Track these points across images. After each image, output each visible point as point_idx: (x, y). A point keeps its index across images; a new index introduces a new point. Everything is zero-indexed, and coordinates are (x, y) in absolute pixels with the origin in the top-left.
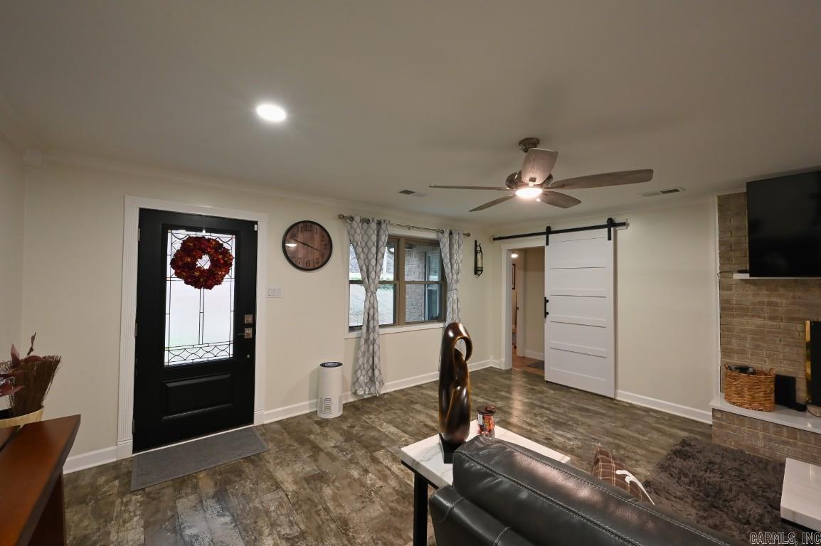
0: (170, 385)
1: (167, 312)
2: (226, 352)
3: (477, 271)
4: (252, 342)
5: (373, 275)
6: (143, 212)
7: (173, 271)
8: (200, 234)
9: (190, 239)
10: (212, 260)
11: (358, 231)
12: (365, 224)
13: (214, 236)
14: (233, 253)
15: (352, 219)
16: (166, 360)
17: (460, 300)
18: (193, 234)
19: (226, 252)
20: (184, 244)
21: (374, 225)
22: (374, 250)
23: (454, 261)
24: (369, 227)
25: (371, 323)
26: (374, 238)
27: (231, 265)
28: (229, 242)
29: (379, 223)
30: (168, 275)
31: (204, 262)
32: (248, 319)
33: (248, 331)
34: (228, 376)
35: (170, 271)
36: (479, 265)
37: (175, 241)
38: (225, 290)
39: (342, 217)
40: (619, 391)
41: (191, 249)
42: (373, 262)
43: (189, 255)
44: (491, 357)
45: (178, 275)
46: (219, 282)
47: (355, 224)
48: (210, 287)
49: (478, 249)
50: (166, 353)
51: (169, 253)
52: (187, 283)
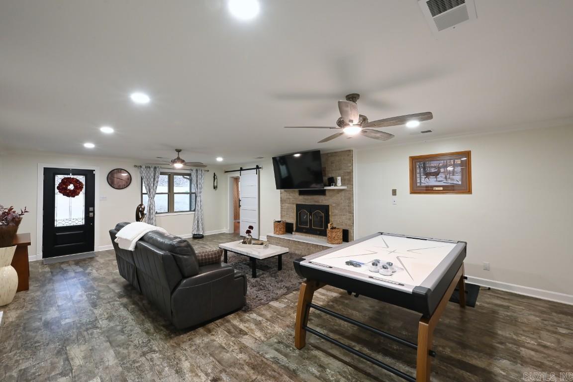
0: (57, 234)
1: (56, 206)
2: (81, 222)
3: (215, 188)
4: (93, 218)
5: (152, 190)
6: (45, 169)
7: (58, 191)
8: (69, 176)
9: (65, 178)
10: (74, 186)
11: (144, 172)
12: (148, 169)
13: (75, 177)
14: (84, 183)
15: (141, 167)
16: (55, 225)
17: (202, 201)
18: (66, 176)
19: (80, 183)
20: (62, 180)
21: (152, 169)
22: (152, 180)
23: (198, 183)
24: (150, 170)
25: (151, 211)
26: (152, 174)
27: (83, 188)
28: (82, 179)
29: (155, 168)
30: (56, 192)
31: (71, 187)
32: (91, 209)
33: (91, 214)
34: (82, 232)
35: (57, 191)
36: (215, 185)
37: (59, 179)
38: (81, 197)
39: (135, 166)
40: (260, 236)
41: (65, 182)
42: (152, 185)
43: (64, 185)
44: (225, 228)
45: (60, 192)
46: (78, 195)
47: (142, 169)
48: (74, 197)
49: (216, 177)
50: (55, 222)
51: (56, 184)
52: (64, 195)
